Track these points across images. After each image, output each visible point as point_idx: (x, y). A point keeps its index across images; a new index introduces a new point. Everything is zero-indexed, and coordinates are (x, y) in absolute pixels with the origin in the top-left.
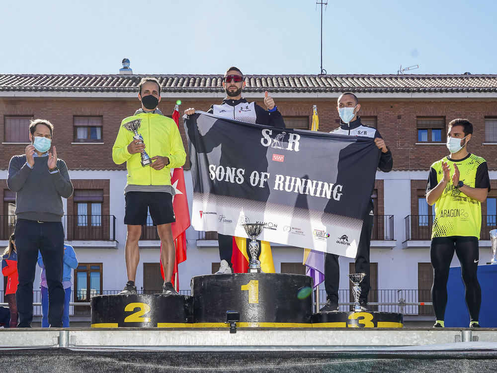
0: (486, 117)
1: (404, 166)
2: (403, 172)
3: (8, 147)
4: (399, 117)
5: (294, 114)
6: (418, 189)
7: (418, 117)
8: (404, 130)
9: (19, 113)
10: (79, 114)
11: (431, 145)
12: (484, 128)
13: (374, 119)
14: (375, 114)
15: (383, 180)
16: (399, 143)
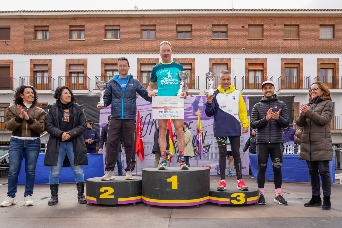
0: (321, 25)
1: (277, 51)
2: (277, 54)
3: (71, 42)
4: (275, 25)
5: (220, 24)
6: (285, 64)
7: (285, 25)
8: (278, 32)
9: (77, 24)
10: (108, 24)
11: (292, 40)
12: (319, 31)
13: (262, 27)
14: (263, 24)
15: (267, 58)
16: (275, 39)
